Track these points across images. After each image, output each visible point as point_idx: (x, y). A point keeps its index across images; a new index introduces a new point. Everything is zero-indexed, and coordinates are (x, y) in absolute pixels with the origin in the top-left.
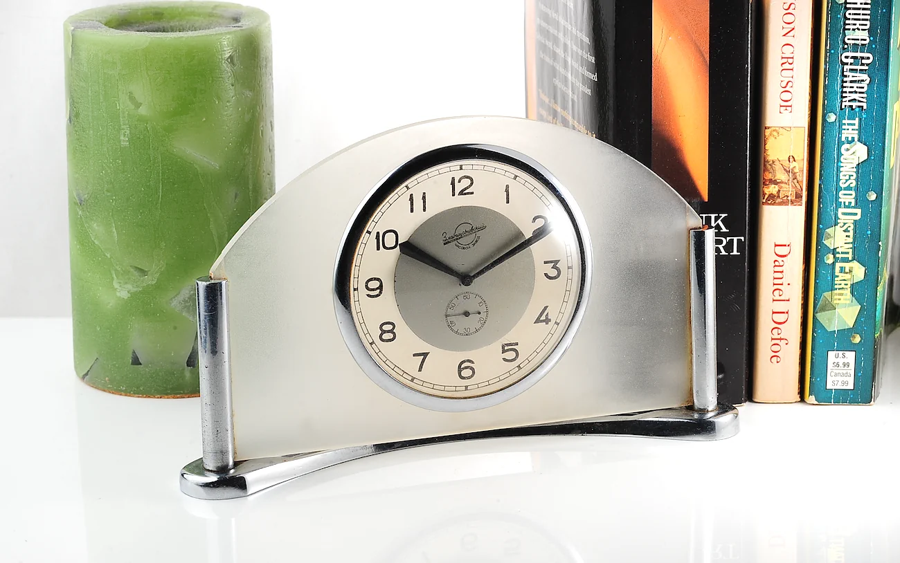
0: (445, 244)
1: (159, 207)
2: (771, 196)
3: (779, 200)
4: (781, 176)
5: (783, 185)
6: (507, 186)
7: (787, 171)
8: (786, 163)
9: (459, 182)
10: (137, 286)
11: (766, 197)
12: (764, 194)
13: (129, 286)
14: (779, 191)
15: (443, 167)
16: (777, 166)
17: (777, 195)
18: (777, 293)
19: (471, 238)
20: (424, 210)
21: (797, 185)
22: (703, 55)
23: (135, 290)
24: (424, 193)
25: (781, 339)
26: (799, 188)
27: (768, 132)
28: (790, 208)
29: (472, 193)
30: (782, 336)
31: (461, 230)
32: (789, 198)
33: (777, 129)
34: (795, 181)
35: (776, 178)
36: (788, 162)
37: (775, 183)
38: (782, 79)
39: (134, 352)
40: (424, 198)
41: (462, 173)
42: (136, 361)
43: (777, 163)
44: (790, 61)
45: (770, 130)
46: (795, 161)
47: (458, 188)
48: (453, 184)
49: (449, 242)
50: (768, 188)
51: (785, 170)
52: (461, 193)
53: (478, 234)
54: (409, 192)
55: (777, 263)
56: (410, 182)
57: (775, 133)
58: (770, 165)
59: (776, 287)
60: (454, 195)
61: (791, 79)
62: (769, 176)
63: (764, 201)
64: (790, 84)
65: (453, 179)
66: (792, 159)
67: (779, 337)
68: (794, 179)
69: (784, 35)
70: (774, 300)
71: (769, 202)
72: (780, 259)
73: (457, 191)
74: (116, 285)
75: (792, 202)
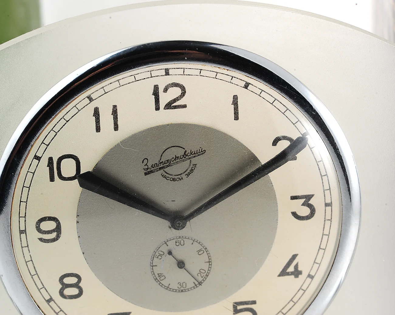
0: (146, 174)
6: (235, 98)
9: (166, 90)
15: (142, 72)
19: (184, 165)
20: (116, 128)
24: (115, 107)
29: (185, 106)
31: (169, 155)
40: (115, 112)
41: (169, 80)
47: (165, 99)
48: (156, 93)
49: (152, 172)
52: (169, 106)
53: (194, 161)
54: (94, 105)
56: (94, 90)
60: (157, 109)
65: (156, 88)
73: (162, 104)
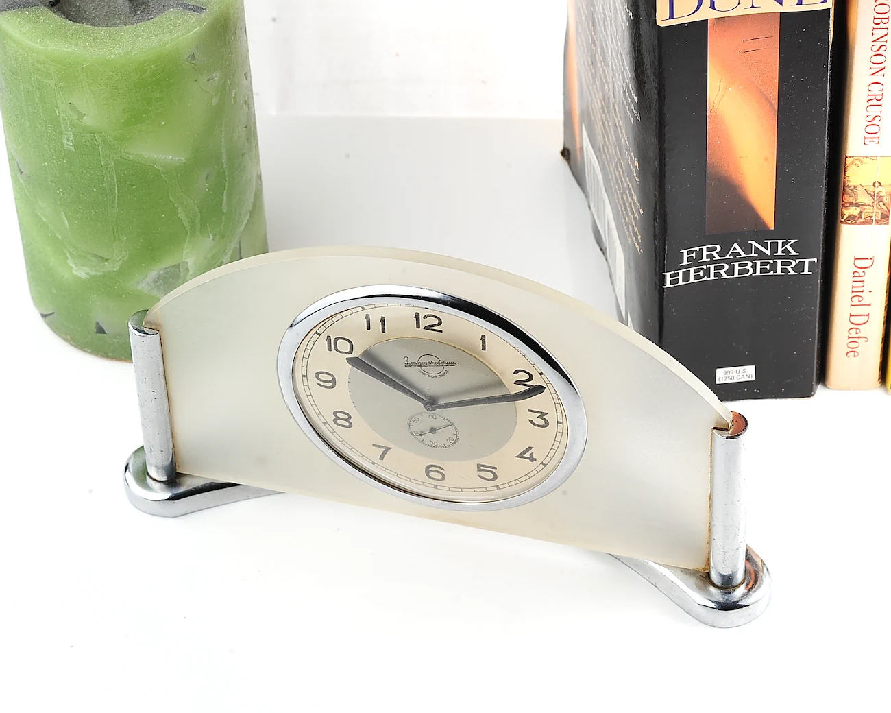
1: (116, 206)
2: (852, 217)
3: (862, 220)
4: (863, 198)
5: (866, 207)
7: (871, 195)
8: (871, 189)
10: (96, 271)
11: (845, 217)
12: (843, 215)
13: (87, 269)
14: (861, 212)
16: (860, 191)
17: (858, 216)
18: (855, 299)
21: (883, 207)
22: (770, 102)
23: (93, 273)
25: (859, 337)
26: (886, 209)
27: (848, 161)
28: (874, 226)
30: (860, 335)
32: (873, 218)
33: (861, 158)
34: (881, 204)
35: (857, 201)
36: (873, 187)
37: (857, 205)
38: (868, 114)
39: (97, 323)
42: (101, 330)
43: (860, 188)
44: (878, 98)
45: (852, 159)
46: (881, 186)
50: (849, 209)
51: (868, 193)
55: (856, 274)
57: (857, 162)
58: (851, 190)
59: (854, 294)
61: (879, 114)
62: (848, 199)
63: (843, 220)
64: (877, 118)
66: (877, 185)
67: (857, 335)
68: (879, 202)
69: (872, 75)
70: (852, 305)
71: (849, 222)
72: (860, 271)
74: (71, 265)
75: (877, 222)
